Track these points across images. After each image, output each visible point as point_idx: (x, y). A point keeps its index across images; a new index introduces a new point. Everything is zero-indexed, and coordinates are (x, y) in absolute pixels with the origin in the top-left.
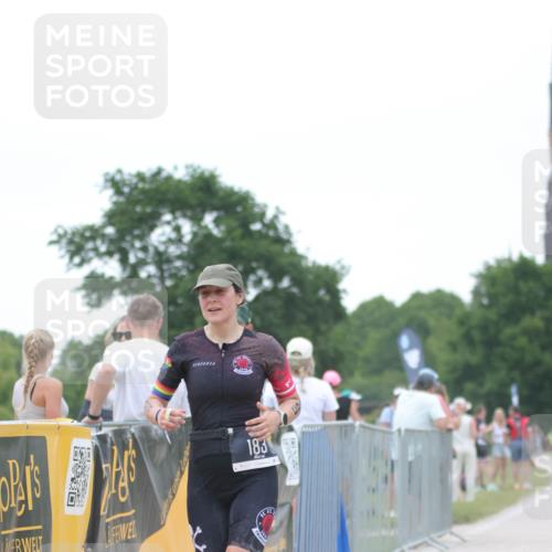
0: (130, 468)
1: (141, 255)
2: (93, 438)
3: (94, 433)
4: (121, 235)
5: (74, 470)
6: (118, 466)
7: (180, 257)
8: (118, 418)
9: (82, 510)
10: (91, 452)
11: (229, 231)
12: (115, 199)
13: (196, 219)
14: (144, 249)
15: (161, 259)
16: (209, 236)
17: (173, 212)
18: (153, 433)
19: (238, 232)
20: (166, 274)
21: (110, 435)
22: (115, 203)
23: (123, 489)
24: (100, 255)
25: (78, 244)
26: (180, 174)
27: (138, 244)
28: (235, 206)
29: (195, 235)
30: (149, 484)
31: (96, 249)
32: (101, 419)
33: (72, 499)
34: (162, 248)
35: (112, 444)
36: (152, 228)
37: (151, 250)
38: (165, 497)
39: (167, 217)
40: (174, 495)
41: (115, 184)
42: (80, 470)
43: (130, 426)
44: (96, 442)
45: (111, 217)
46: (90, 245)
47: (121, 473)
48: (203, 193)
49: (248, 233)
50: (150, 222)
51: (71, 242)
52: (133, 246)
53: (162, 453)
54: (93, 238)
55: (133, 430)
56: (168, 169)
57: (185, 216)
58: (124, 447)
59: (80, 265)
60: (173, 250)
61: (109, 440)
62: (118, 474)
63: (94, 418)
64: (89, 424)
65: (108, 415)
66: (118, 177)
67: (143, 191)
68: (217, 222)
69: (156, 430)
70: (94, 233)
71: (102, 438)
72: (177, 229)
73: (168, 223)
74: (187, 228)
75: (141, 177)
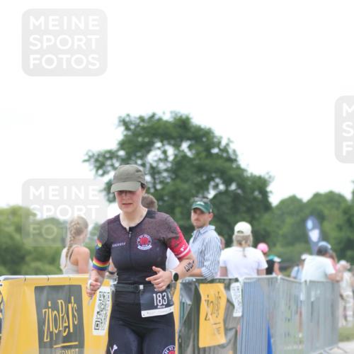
2: (111, 286)
4: (129, 156)
5: (99, 307)
7: (166, 170)
9: (104, 332)
10: (110, 295)
11: (198, 154)
12: (125, 133)
13: (177, 146)
14: (143, 165)
15: (154, 171)
16: (185, 157)
17: (162, 141)
19: (203, 154)
20: (157, 181)
22: (126, 136)
25: (101, 161)
26: (167, 117)
27: (139, 162)
28: (202, 138)
29: (176, 156)
31: (112, 165)
33: (97, 325)
34: (154, 165)
36: (149, 151)
37: (148, 166)
39: (158, 144)
41: (125, 123)
42: (102, 307)
44: (113, 289)
45: (122, 145)
46: (109, 163)
48: (181, 129)
49: (210, 155)
50: (147, 147)
51: (97, 160)
52: (136, 163)
54: (111, 158)
56: (159, 114)
57: (169, 144)
59: (103, 175)
60: (162, 166)
66: (127, 119)
67: (143, 128)
68: (190, 147)
70: (112, 155)
72: (165, 152)
73: (159, 148)
74: (171, 151)
75: (142, 119)
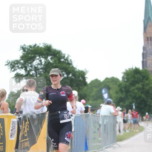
0: (27, 127)
1: (30, 68)
2: (17, 118)
3: (17, 117)
4: (25, 62)
5: (12, 128)
6: (24, 126)
7: (41, 69)
8: (24, 113)
9: (14, 138)
10: (17, 122)
11: (55, 61)
12: (23, 53)
13: (46, 58)
14: (31, 66)
15: (36, 69)
16: (49, 63)
17: (39, 56)
18: (34, 117)
19: (57, 61)
20: (37, 73)
21: (22, 118)
22: (23, 54)
23: (26, 132)
24: (19, 68)
25: (13, 65)
26: (41, 46)
27: (30, 65)
28: (57, 54)
29: (45, 62)
30: (33, 131)
31: (18, 67)
32: (19, 113)
33: (11, 136)
34: (36, 66)
35: (23, 120)
36: (34, 61)
37: (33, 66)
38: (37, 135)
39: (38, 58)
40: (39, 134)
41: (23, 49)
42: (13, 128)
43: (27, 115)
44: (18, 120)
45: (22, 58)
46: (16, 65)
47: (25, 128)
48: (48, 51)
49: (60, 62)
50: (33, 59)
51: (11, 65)
52: (28, 66)
53: (36, 122)
55: (28, 116)
56: (38, 44)
57: (43, 57)
58: (26, 121)
59: (14, 71)
60: (39, 67)
61: (22, 119)
62: (24, 128)
63: (17, 113)
64: (16, 115)
65: (21, 112)
66: (24, 47)
67: (31, 50)
68: (51, 59)
69: (35, 116)
70: (17, 62)
71: (20, 119)
72: (41, 61)
74: (43, 60)
75: (30, 46)
